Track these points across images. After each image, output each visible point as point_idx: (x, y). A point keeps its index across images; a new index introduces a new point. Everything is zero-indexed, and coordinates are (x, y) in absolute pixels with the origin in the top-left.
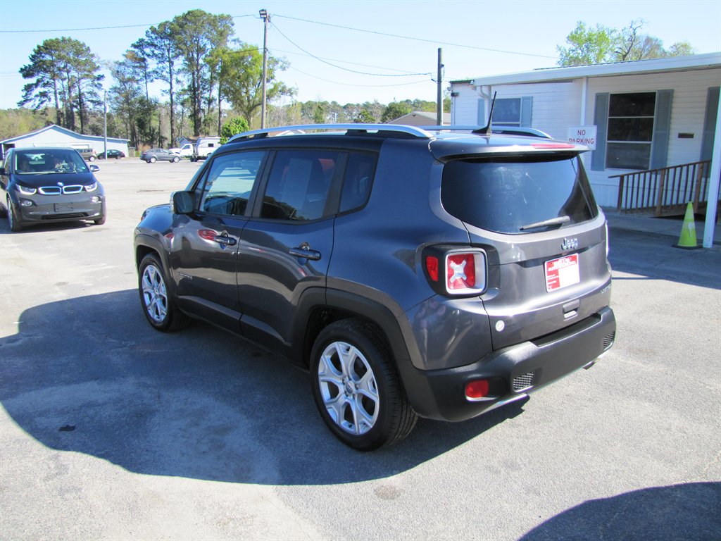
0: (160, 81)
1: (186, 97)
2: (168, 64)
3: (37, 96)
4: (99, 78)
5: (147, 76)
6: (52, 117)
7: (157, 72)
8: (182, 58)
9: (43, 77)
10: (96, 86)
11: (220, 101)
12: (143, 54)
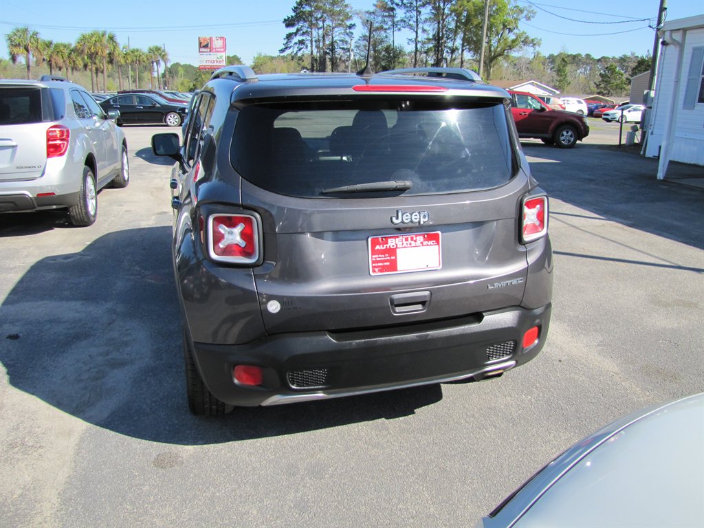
0: (407, 29)
1: (431, 45)
2: (415, 13)
3: (296, 44)
4: (351, 27)
5: (394, 25)
6: (307, 63)
7: (405, 21)
8: (429, 8)
9: (302, 26)
10: (347, 34)
11: (463, 50)
12: (392, 4)
